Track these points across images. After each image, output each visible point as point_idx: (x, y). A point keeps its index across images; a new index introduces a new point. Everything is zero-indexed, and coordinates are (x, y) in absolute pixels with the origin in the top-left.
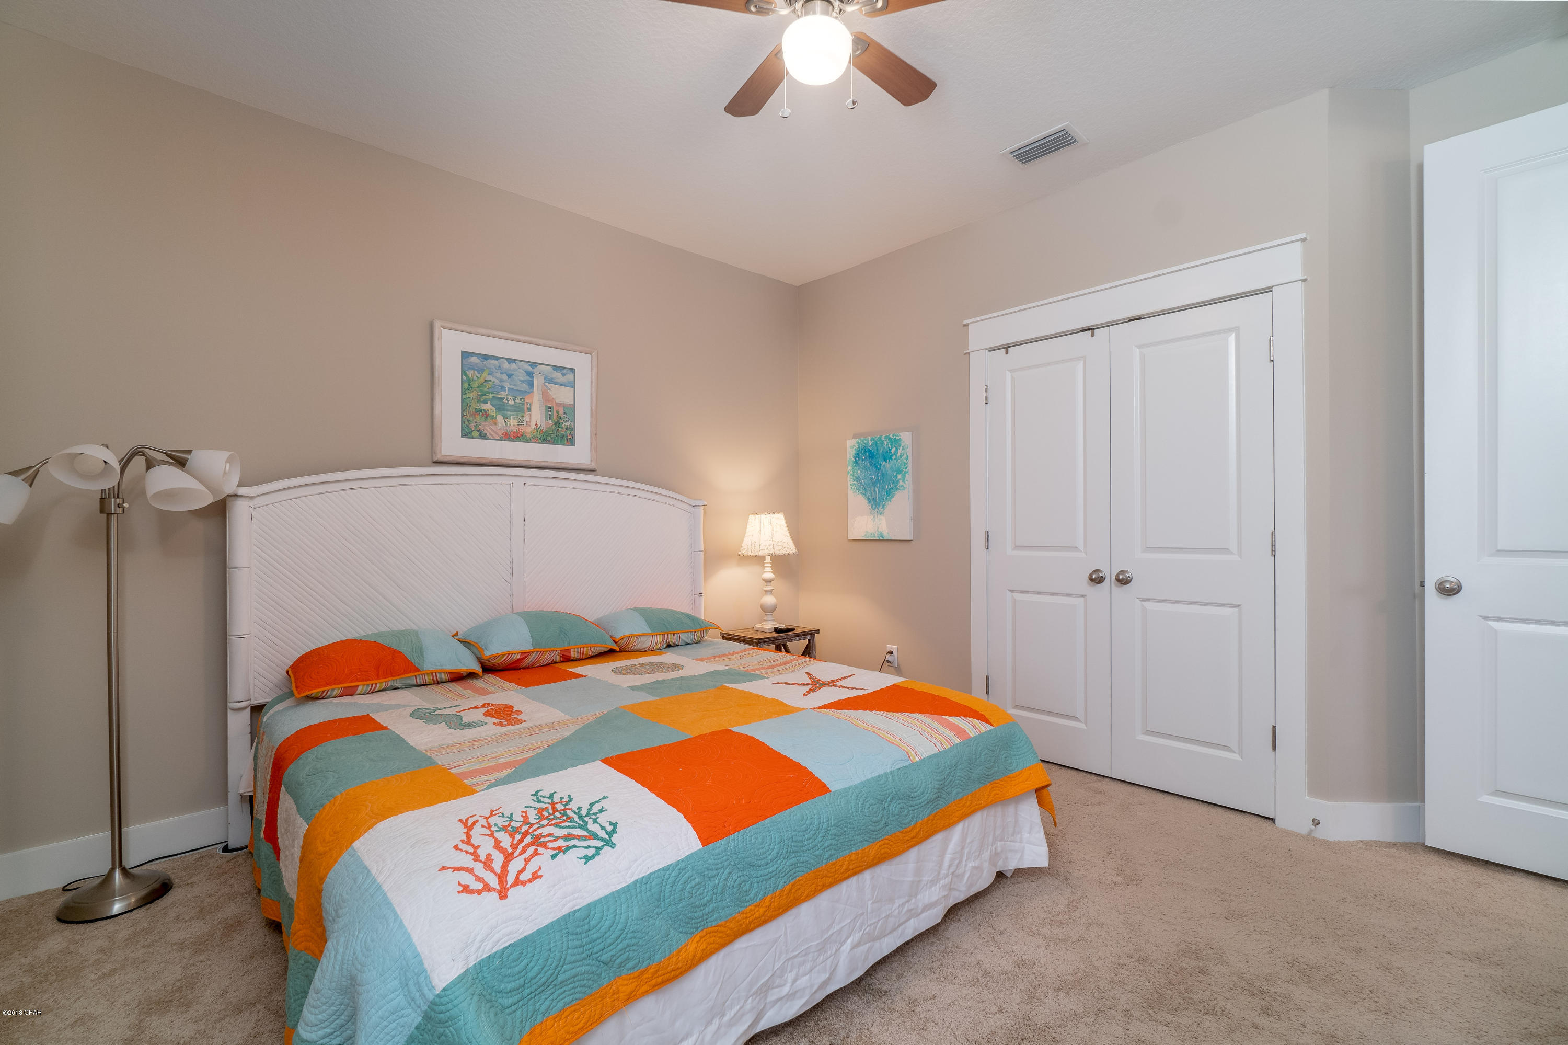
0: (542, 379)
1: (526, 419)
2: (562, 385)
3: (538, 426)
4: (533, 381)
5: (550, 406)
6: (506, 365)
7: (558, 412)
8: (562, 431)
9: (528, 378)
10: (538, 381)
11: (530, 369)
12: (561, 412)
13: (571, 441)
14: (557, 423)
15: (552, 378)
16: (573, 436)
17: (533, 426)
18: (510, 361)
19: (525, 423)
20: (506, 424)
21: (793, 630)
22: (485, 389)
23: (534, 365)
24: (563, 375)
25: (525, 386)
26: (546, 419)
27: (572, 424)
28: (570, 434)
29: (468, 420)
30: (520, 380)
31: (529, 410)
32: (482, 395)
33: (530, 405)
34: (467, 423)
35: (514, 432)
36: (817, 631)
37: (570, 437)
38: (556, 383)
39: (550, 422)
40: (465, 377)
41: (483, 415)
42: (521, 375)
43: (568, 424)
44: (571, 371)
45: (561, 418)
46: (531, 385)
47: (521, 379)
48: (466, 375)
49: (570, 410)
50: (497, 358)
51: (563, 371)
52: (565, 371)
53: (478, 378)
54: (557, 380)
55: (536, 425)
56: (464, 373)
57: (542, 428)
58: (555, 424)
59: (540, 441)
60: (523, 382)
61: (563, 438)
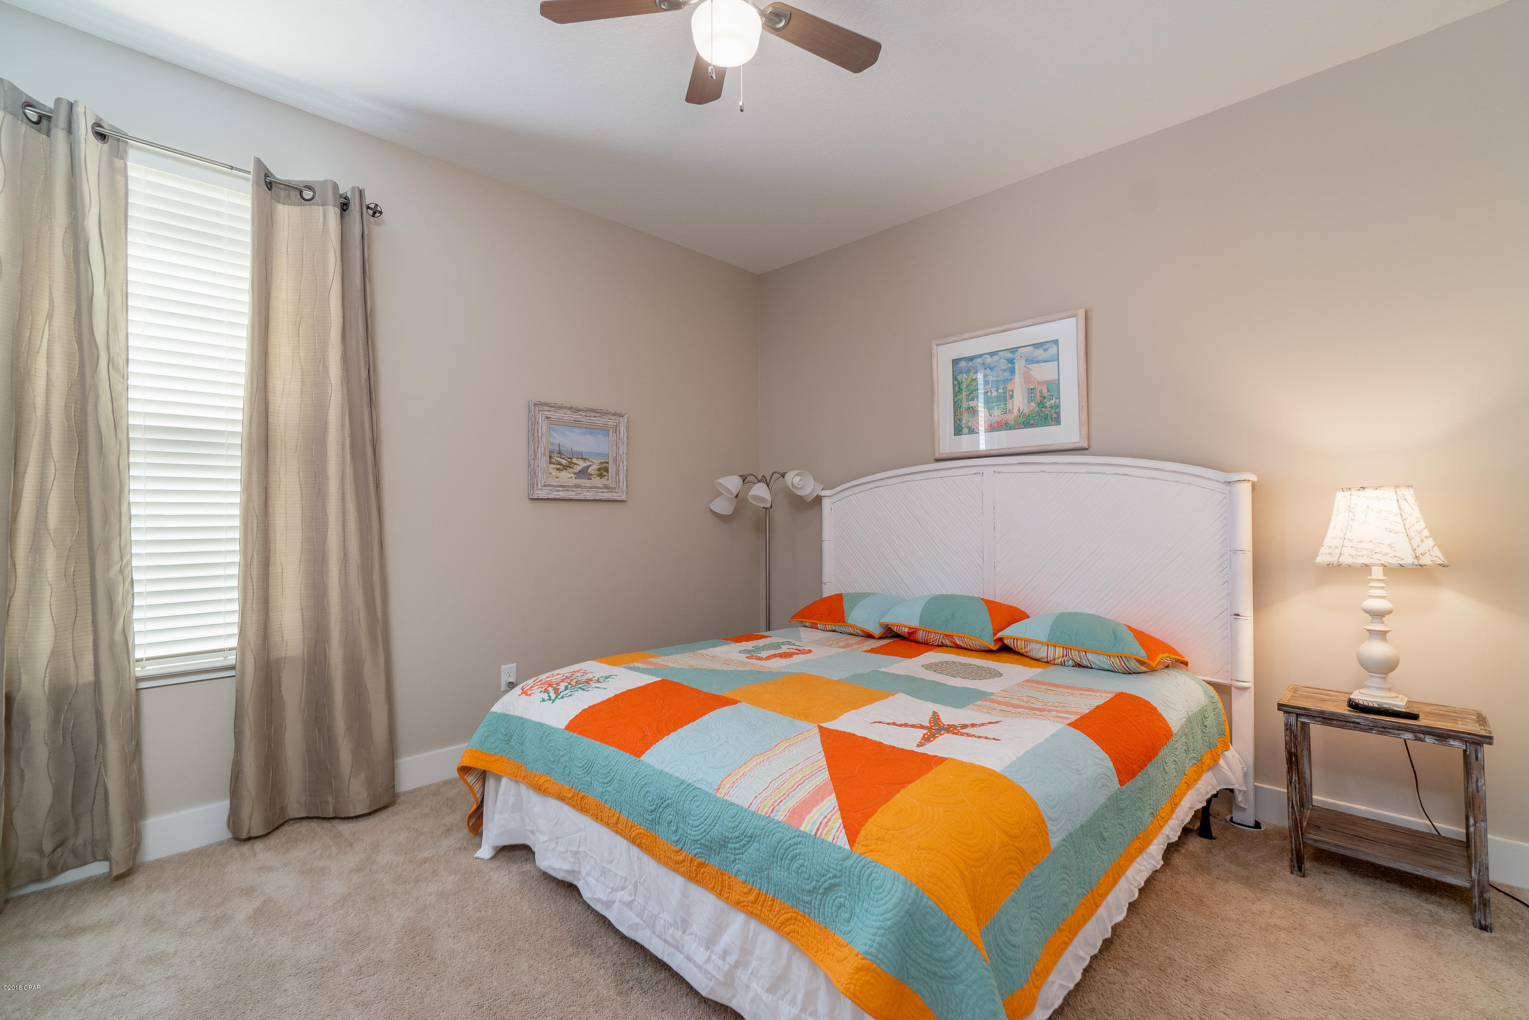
0: (1023, 362)
1: (1009, 406)
2: (1044, 362)
3: (1021, 411)
4: (1014, 367)
5: (1032, 387)
6: (989, 360)
7: (1041, 392)
8: (1047, 411)
9: (1010, 365)
10: (1019, 366)
11: (1011, 355)
12: (1045, 391)
13: (1056, 420)
14: (1041, 404)
15: (1034, 358)
16: (1058, 414)
17: (1016, 412)
18: (992, 354)
19: (1008, 412)
20: (991, 416)
21: (1415, 717)
22: (972, 388)
23: (1013, 350)
24: (1045, 350)
25: (1007, 375)
26: (1028, 402)
27: (1057, 401)
28: (1056, 413)
29: (959, 420)
30: (1002, 370)
31: (1012, 396)
32: (970, 394)
33: (1012, 392)
34: (958, 422)
35: (998, 423)
36: (1489, 739)
37: (1055, 416)
38: (1038, 362)
39: (1033, 404)
40: (956, 382)
41: (971, 412)
42: (1004, 365)
43: (1052, 402)
44: (1054, 343)
45: (1044, 398)
46: (1012, 371)
47: (1003, 368)
48: (957, 379)
49: (1054, 387)
50: (980, 356)
51: (1045, 346)
52: (1048, 346)
53: (966, 379)
54: (1039, 358)
55: (1019, 410)
56: (955, 378)
57: (1024, 412)
58: (1039, 405)
59: (1023, 427)
60: (1004, 370)
61: (1047, 418)
